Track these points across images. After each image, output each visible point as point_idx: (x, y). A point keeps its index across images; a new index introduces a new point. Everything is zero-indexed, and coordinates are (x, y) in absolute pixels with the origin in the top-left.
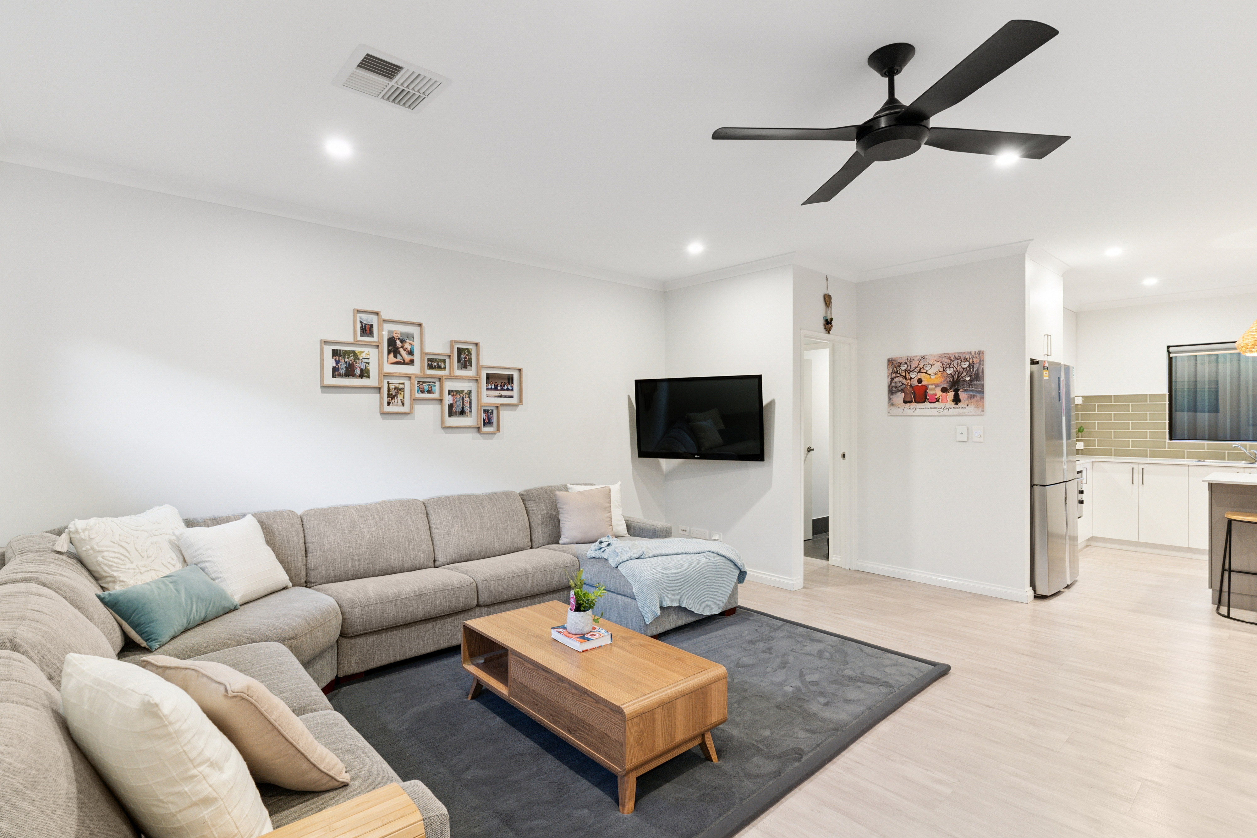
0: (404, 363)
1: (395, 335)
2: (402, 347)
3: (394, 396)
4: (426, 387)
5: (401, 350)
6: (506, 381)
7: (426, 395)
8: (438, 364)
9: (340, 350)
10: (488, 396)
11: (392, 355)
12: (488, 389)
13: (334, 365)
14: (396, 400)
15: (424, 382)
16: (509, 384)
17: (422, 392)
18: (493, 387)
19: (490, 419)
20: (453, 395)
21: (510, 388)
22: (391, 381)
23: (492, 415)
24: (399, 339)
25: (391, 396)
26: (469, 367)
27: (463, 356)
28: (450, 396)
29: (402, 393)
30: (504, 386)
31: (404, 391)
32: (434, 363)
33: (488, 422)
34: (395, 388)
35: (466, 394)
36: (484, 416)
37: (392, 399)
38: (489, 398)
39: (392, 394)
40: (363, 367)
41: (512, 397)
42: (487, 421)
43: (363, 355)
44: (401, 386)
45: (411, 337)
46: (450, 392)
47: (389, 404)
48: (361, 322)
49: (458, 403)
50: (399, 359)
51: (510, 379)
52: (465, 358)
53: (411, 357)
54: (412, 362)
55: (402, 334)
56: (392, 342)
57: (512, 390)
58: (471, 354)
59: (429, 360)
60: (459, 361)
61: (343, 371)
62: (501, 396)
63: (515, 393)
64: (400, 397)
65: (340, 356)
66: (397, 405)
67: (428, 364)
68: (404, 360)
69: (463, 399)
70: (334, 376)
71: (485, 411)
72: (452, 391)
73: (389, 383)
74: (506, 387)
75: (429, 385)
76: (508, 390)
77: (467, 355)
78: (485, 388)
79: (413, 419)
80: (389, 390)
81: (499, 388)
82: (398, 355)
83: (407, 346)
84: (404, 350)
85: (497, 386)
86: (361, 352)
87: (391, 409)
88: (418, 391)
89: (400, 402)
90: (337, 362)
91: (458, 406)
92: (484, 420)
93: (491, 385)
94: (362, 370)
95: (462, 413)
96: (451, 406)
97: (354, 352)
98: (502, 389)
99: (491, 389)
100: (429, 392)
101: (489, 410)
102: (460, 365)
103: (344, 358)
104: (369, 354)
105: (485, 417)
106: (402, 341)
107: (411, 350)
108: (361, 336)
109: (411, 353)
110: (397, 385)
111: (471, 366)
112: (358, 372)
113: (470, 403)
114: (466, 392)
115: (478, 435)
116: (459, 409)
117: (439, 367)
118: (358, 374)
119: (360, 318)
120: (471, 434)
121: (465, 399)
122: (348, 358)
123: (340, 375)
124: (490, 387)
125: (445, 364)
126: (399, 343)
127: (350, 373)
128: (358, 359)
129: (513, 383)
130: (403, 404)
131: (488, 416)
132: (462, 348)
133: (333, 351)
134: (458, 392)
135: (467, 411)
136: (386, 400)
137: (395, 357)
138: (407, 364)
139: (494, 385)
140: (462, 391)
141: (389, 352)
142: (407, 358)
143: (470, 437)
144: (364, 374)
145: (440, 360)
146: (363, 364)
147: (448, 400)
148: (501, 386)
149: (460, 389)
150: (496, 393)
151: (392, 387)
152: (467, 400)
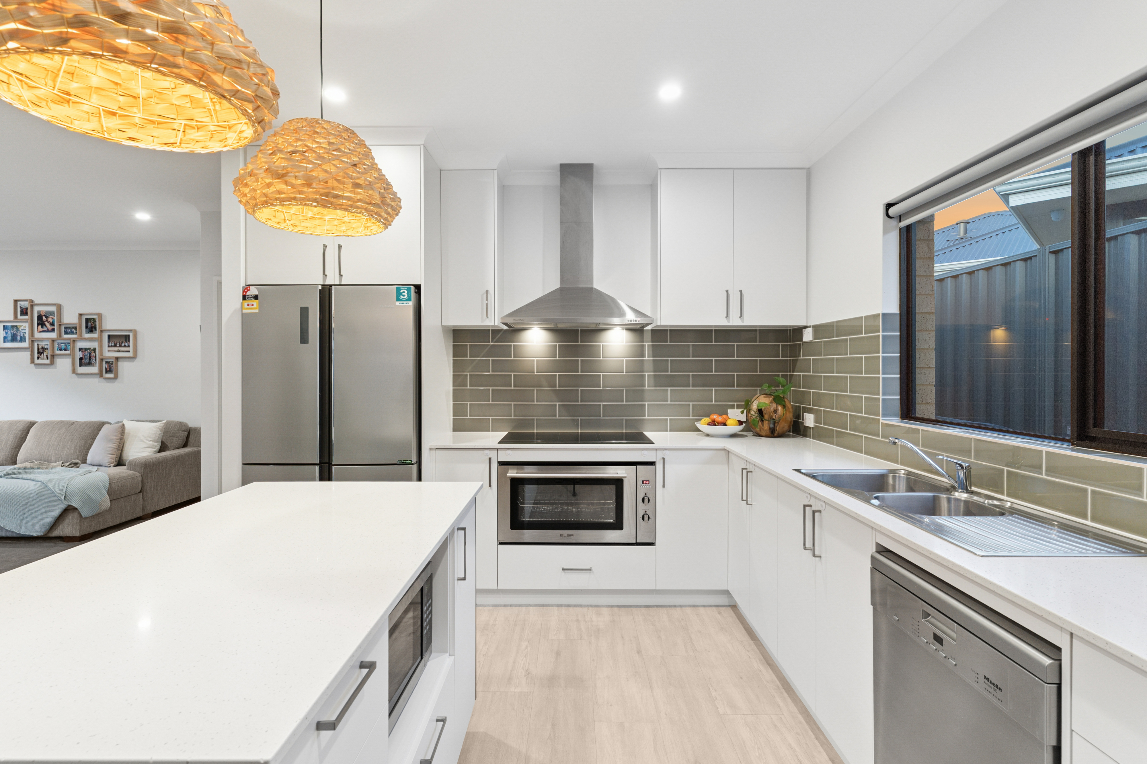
0: (48, 331)
1: (42, 313)
2: (47, 321)
3: (42, 353)
4: (63, 346)
5: (46, 323)
6: (124, 340)
7: (63, 352)
8: (71, 331)
9: (8, 326)
10: (109, 351)
11: (40, 327)
12: (109, 346)
13: (5, 335)
14: (43, 356)
15: (62, 343)
16: (126, 342)
17: (61, 350)
18: (113, 345)
19: (111, 368)
20: (83, 352)
21: (127, 345)
22: (40, 343)
23: (112, 366)
24: (44, 315)
25: (40, 353)
26: (94, 331)
27: (90, 324)
28: (81, 352)
29: (47, 351)
30: (122, 344)
31: (48, 350)
32: (70, 329)
33: (109, 371)
34: (42, 348)
35: (92, 350)
36: (105, 365)
37: (40, 355)
38: (109, 353)
39: (40, 352)
40: (22, 335)
41: (129, 352)
42: (108, 369)
43: (22, 328)
44: (46, 347)
45: (52, 313)
46: (80, 349)
47: (38, 358)
48: (20, 307)
49: (86, 357)
50: (45, 329)
51: (127, 338)
52: (92, 325)
53: (52, 327)
54: (53, 330)
55: (47, 312)
56: (40, 317)
57: (129, 346)
58: (96, 322)
59: (65, 328)
60: (87, 327)
61: (10, 338)
62: (119, 351)
63: (131, 349)
64: (45, 354)
65: (8, 329)
66: (43, 359)
67: (65, 331)
68: (48, 329)
69: (90, 354)
70: (4, 342)
71: (106, 362)
72: (82, 349)
73: (38, 345)
74: (123, 345)
75: (65, 345)
76: (125, 346)
77: (93, 323)
78: (107, 346)
79: (56, 368)
80: (38, 349)
81: (118, 345)
82: (44, 326)
83: (50, 320)
84: (48, 323)
85: (116, 344)
86: (20, 326)
87: (40, 361)
88: (57, 349)
89: (45, 357)
90: (6, 333)
91: (86, 359)
92: (106, 369)
93: (112, 343)
94: (21, 337)
95: (90, 364)
96: (81, 359)
97: (16, 326)
98: (121, 346)
99: (112, 346)
100: (65, 350)
101: (110, 362)
102: (88, 330)
103: (10, 330)
104: (25, 327)
105: (107, 367)
106: (47, 317)
107: (52, 322)
108: (21, 316)
109: (52, 324)
110: (44, 346)
111: (96, 330)
112: (19, 338)
113: (95, 357)
114: (92, 349)
115: (101, 380)
116: (87, 361)
117: (72, 333)
118: (19, 340)
119: (20, 304)
120: (97, 379)
121: (92, 354)
122: (13, 330)
123: (8, 341)
124: (111, 345)
125: (76, 330)
126: (44, 318)
127: (14, 339)
128: (19, 331)
129: (129, 341)
130: (48, 358)
131: (109, 366)
132: (89, 318)
133: (4, 326)
134: (86, 349)
135: (93, 362)
136: (36, 355)
137: (42, 327)
138: (50, 332)
139: (114, 343)
140: (89, 349)
141: (38, 325)
142: (50, 327)
143: (96, 381)
144: (23, 339)
145: (73, 328)
146: (22, 333)
147: (79, 355)
148: (119, 344)
149: (87, 347)
150: (116, 349)
151: (40, 347)
152: (93, 354)
